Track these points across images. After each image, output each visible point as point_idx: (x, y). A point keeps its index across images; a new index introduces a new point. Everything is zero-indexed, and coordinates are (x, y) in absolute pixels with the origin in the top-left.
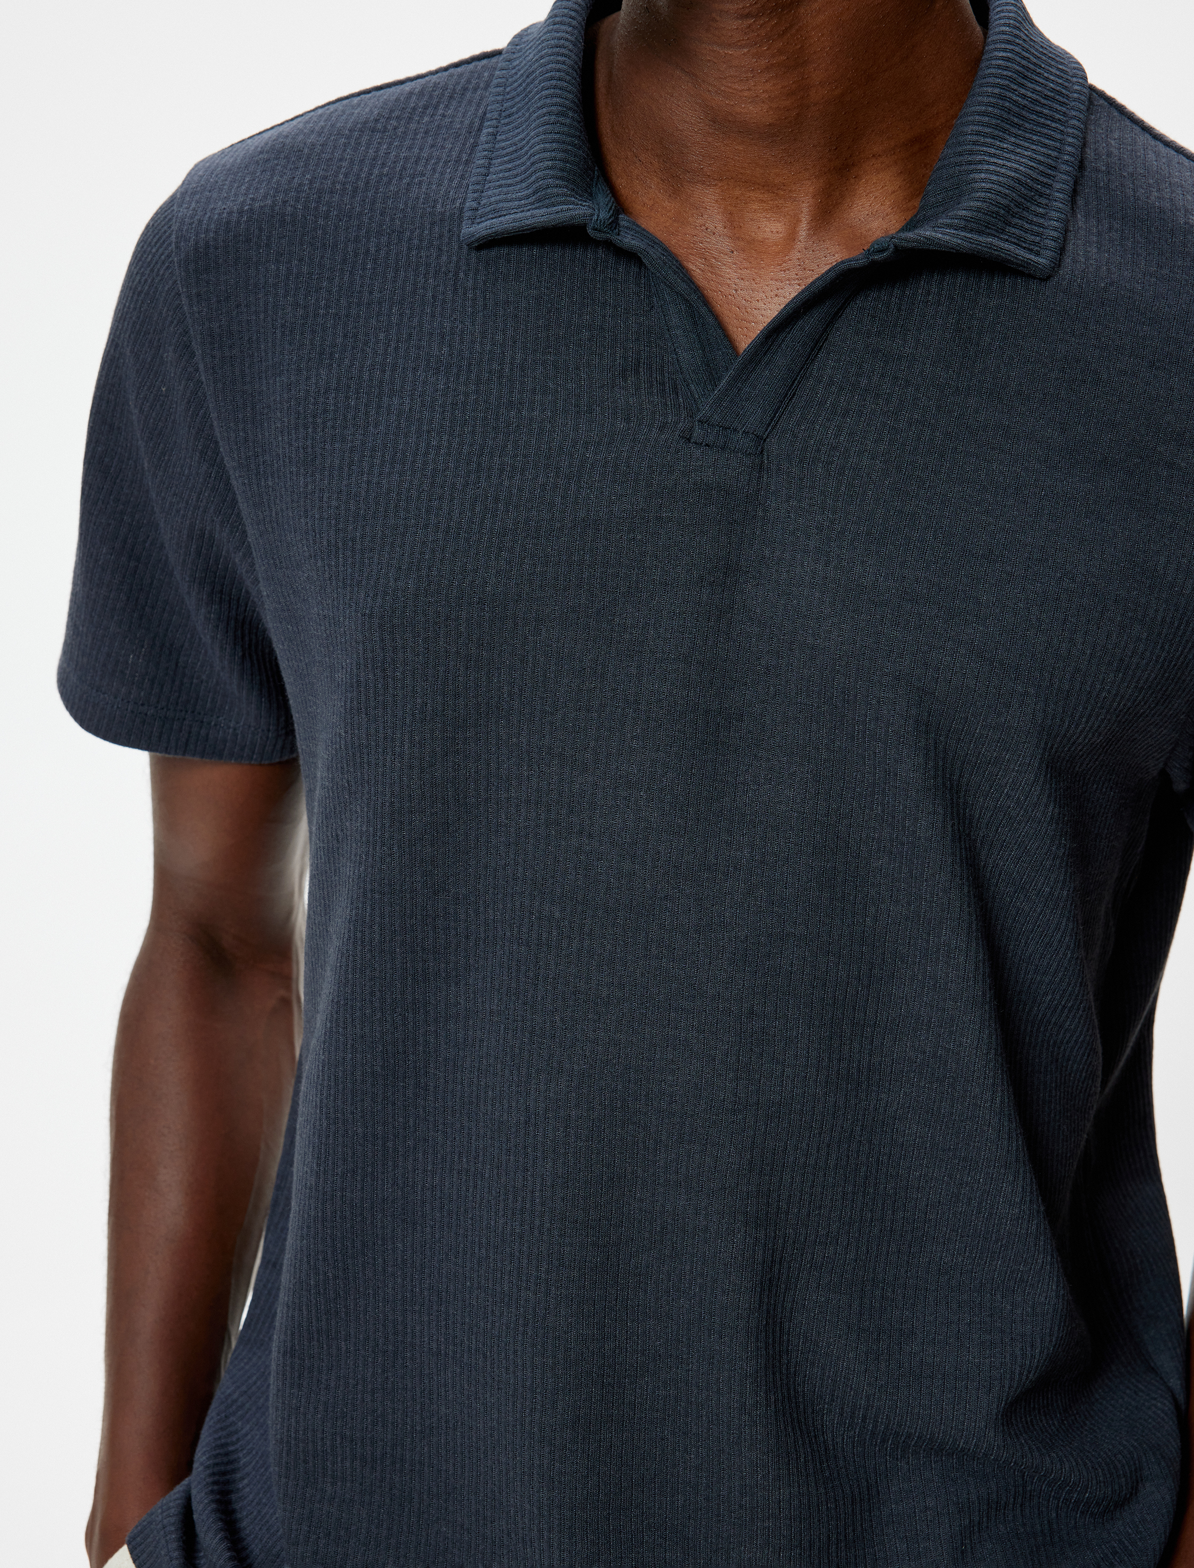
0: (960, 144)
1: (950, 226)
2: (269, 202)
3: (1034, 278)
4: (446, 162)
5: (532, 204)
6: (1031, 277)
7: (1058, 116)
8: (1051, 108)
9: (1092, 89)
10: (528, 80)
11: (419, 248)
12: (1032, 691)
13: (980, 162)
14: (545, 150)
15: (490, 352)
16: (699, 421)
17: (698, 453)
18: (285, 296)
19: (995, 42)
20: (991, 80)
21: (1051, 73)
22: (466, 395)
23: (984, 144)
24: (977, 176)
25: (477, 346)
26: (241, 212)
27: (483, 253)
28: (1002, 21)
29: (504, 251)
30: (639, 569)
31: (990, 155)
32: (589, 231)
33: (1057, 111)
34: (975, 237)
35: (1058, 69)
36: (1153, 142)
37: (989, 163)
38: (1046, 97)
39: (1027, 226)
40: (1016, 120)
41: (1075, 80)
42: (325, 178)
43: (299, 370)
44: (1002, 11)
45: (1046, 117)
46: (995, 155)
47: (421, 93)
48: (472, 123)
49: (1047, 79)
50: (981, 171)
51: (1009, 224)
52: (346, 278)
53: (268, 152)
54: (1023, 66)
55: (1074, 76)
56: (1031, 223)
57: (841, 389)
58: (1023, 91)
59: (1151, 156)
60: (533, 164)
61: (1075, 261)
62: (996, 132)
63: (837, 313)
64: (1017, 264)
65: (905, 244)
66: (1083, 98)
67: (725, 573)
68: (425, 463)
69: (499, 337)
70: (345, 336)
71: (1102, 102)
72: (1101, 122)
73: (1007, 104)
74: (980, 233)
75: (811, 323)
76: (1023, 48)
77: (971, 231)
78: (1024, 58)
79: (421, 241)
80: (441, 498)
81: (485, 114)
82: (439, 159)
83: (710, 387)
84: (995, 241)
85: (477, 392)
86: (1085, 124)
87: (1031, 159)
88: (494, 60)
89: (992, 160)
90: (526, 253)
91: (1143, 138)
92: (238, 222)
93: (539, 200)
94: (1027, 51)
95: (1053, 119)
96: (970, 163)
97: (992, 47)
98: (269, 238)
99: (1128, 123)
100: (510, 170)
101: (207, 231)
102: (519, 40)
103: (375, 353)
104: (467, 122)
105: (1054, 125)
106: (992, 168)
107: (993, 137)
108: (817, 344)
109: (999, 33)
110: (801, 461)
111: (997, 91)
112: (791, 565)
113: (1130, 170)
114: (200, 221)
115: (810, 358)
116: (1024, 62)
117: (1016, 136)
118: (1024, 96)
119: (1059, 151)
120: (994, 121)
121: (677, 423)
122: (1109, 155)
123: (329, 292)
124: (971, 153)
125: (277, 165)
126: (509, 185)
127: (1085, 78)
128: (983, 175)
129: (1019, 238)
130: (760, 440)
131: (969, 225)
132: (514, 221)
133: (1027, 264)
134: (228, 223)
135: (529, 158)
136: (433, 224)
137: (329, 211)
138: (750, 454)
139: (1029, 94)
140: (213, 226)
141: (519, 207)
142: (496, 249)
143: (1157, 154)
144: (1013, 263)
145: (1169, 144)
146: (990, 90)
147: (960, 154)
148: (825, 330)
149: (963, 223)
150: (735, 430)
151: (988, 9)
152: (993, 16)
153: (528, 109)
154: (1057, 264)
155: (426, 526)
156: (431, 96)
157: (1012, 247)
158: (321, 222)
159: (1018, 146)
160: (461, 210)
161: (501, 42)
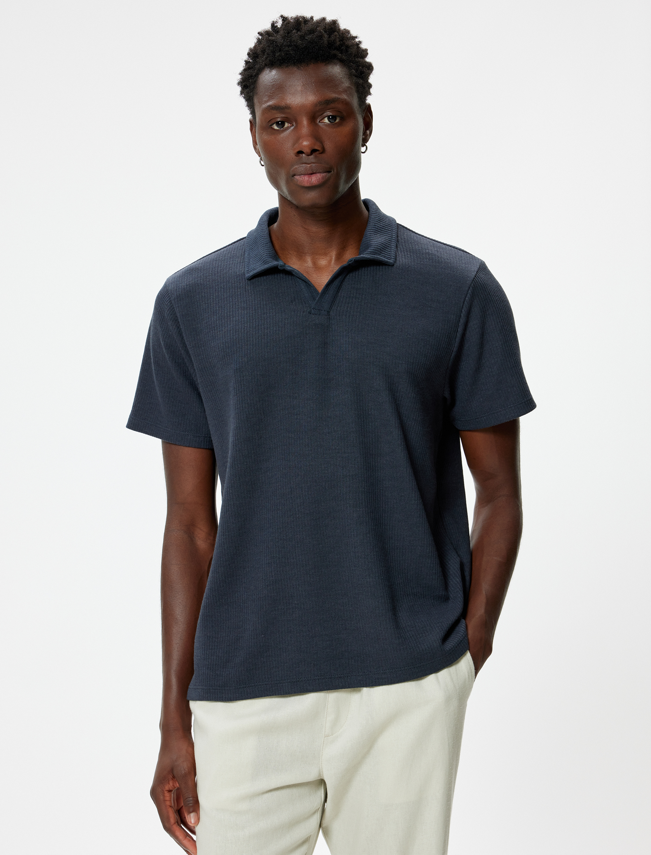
0: (366, 237)
1: (367, 254)
2: (193, 281)
3: (390, 266)
4: (237, 264)
5: (263, 264)
6: (389, 265)
7: (390, 230)
8: (388, 228)
9: (397, 224)
10: (256, 239)
11: (234, 283)
12: (403, 362)
13: (372, 240)
14: (264, 252)
15: (257, 303)
16: (313, 309)
17: (313, 316)
18: (202, 302)
19: (371, 214)
20: (372, 222)
21: (387, 220)
22: (252, 313)
23: (373, 236)
24: (372, 243)
25: (253, 302)
26: (187, 285)
27: (252, 280)
28: (372, 209)
29: (257, 279)
30: (303, 346)
31: (374, 238)
32: (279, 267)
33: (389, 228)
34: (373, 256)
35: (388, 219)
36: (416, 235)
37: (374, 240)
38: (386, 225)
39: (386, 254)
40: (379, 231)
41: (393, 222)
42: (206, 273)
43: (209, 318)
44: (372, 207)
45: (387, 230)
46: (375, 238)
47: (227, 250)
48: (242, 254)
49: (386, 221)
50: (372, 241)
51: (382, 253)
52: (217, 294)
53: (189, 270)
54: (379, 219)
55: (393, 221)
56: (387, 253)
57: (347, 298)
58: (380, 224)
59: (415, 238)
60: (261, 256)
61: (400, 262)
62: (375, 233)
63: (343, 280)
64: (385, 262)
65: (356, 259)
66: (396, 225)
67: (324, 345)
68: (244, 331)
69: (259, 299)
70: (219, 307)
71: (401, 227)
72: (402, 231)
73: (376, 227)
74: (374, 255)
75: (337, 282)
76: (379, 215)
77: (372, 254)
78: (379, 217)
79: (234, 282)
80: (250, 338)
81: (245, 251)
82: (235, 263)
83: (314, 301)
84: (379, 257)
85: (255, 312)
86: (397, 231)
87: (384, 239)
88: (244, 240)
89: (375, 239)
90: (262, 278)
91: (413, 234)
92: (187, 288)
93: (265, 263)
94: (380, 215)
95: (389, 230)
96: (370, 240)
97: (371, 215)
98: (195, 290)
99: (408, 231)
100: (255, 260)
101: (179, 291)
102: (250, 234)
103: (227, 309)
104: (240, 254)
105: (389, 231)
106: (375, 240)
107: (374, 234)
108: (339, 288)
109: (372, 212)
110: (339, 316)
111: (373, 224)
112: (340, 340)
113: (410, 242)
114: (176, 290)
115: (338, 292)
116: (380, 218)
117: (380, 234)
118: (381, 225)
119: (392, 237)
120: (374, 231)
121: (307, 310)
122: (404, 239)
123: (213, 298)
124: (369, 238)
125: (193, 273)
126: (256, 263)
127: (396, 221)
128: (373, 242)
129: (384, 256)
130: (328, 312)
131: (371, 253)
132: (259, 269)
133: (387, 262)
134: (184, 288)
135: (260, 255)
136: (237, 277)
137: (209, 280)
138: (326, 315)
139: (382, 225)
140: (180, 290)
141: (260, 266)
142: (255, 279)
143: (417, 237)
144: (384, 262)
145: (419, 235)
146: (372, 224)
147: (367, 239)
148: (340, 285)
149: (370, 253)
150: (322, 310)
151: (369, 208)
152: (370, 209)
153: (257, 245)
154: (395, 262)
155: (247, 345)
156: (229, 251)
157: (383, 258)
158: (208, 283)
159: (381, 236)
160: (244, 273)
161: (245, 235)
